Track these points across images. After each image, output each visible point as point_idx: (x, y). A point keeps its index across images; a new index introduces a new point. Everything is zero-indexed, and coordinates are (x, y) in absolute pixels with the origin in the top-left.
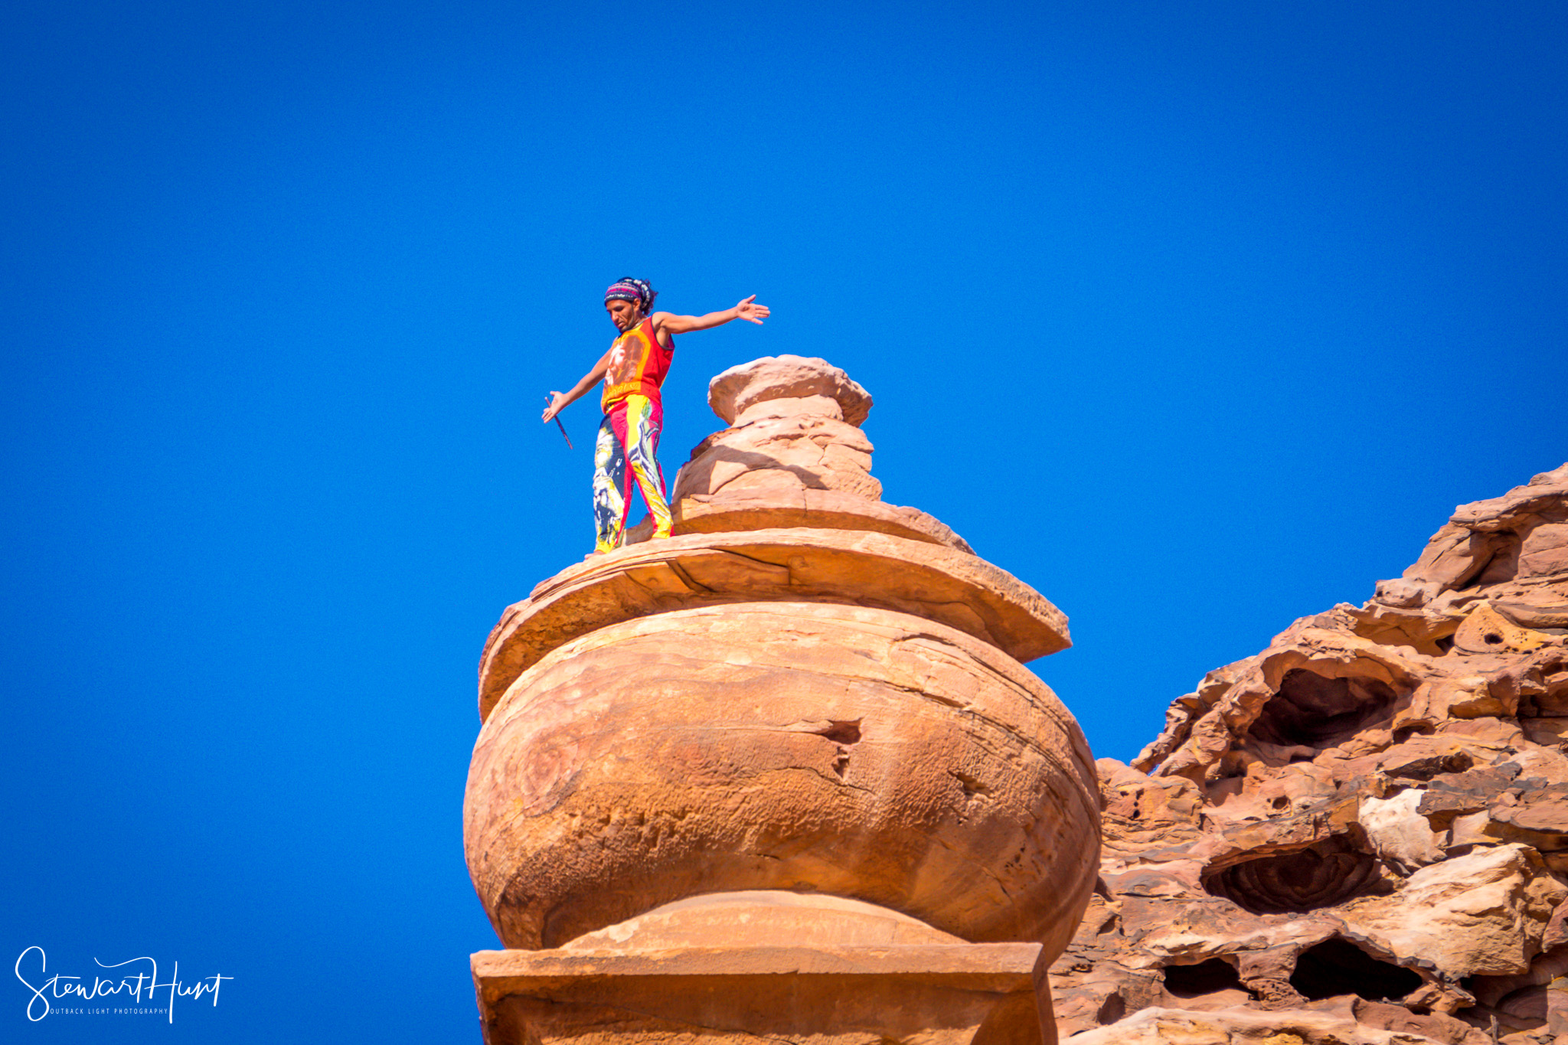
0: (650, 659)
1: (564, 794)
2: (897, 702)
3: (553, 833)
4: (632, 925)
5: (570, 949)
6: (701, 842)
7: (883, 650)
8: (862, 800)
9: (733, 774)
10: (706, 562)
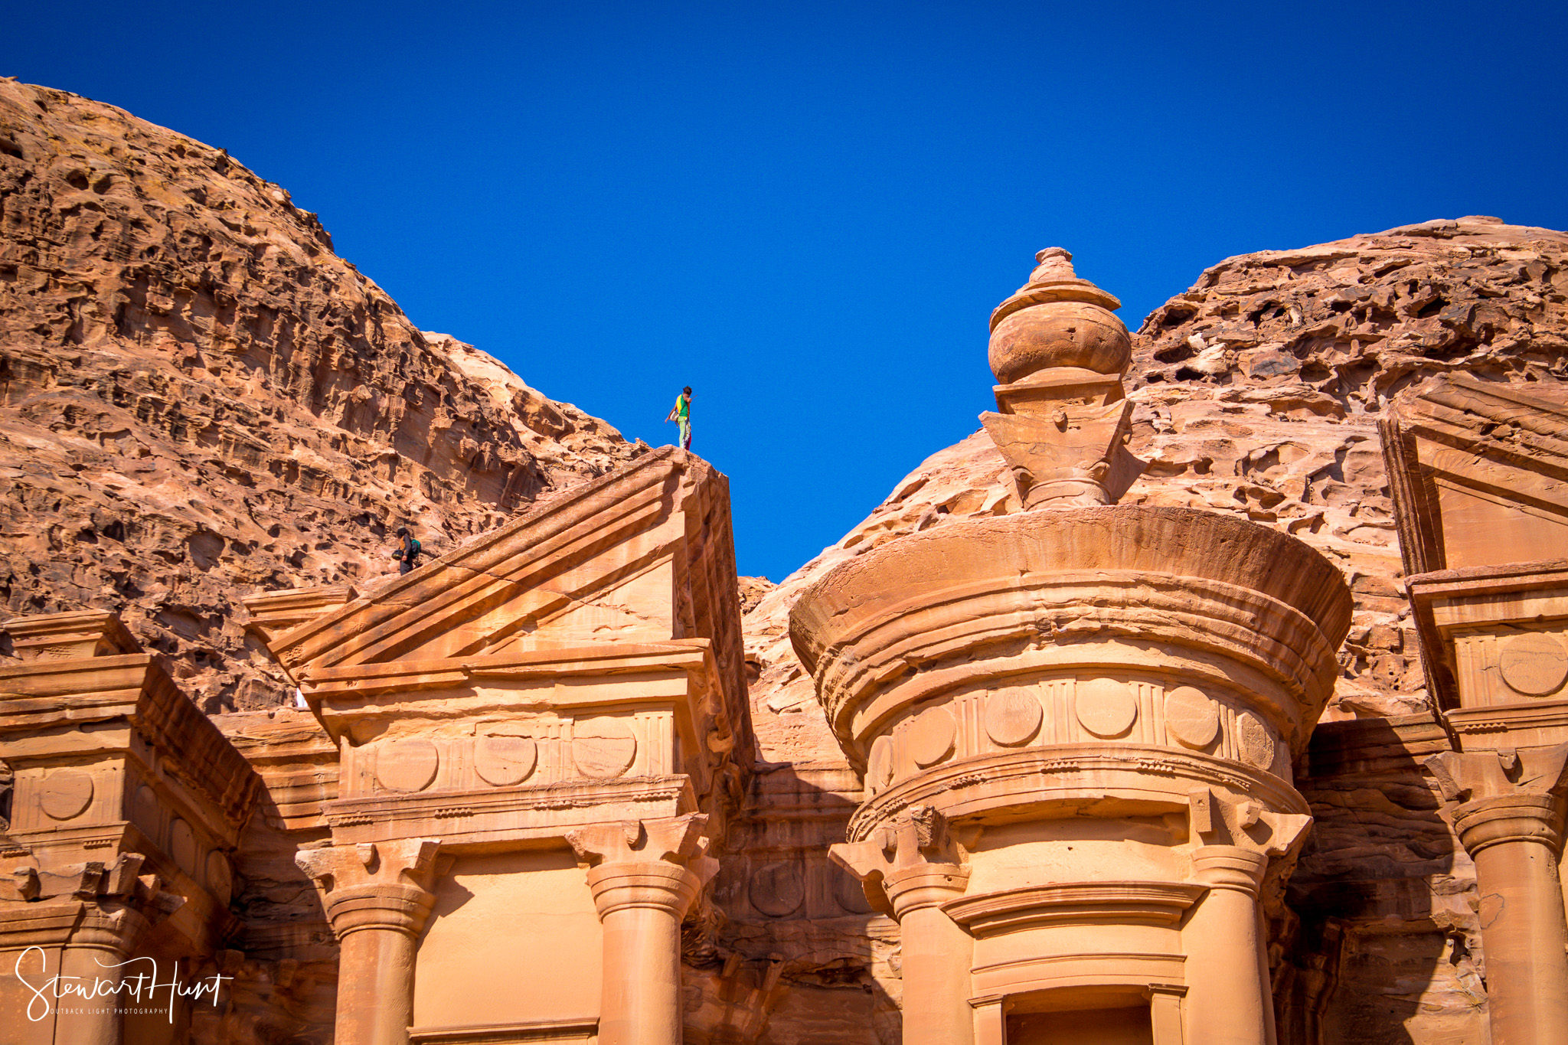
0: (1027, 318)
1: (1010, 349)
2: (1083, 323)
3: (1009, 358)
4: (1028, 377)
5: (1014, 384)
6: (1042, 357)
7: (1079, 311)
8: (1077, 345)
9: (1048, 342)
10: (1038, 295)
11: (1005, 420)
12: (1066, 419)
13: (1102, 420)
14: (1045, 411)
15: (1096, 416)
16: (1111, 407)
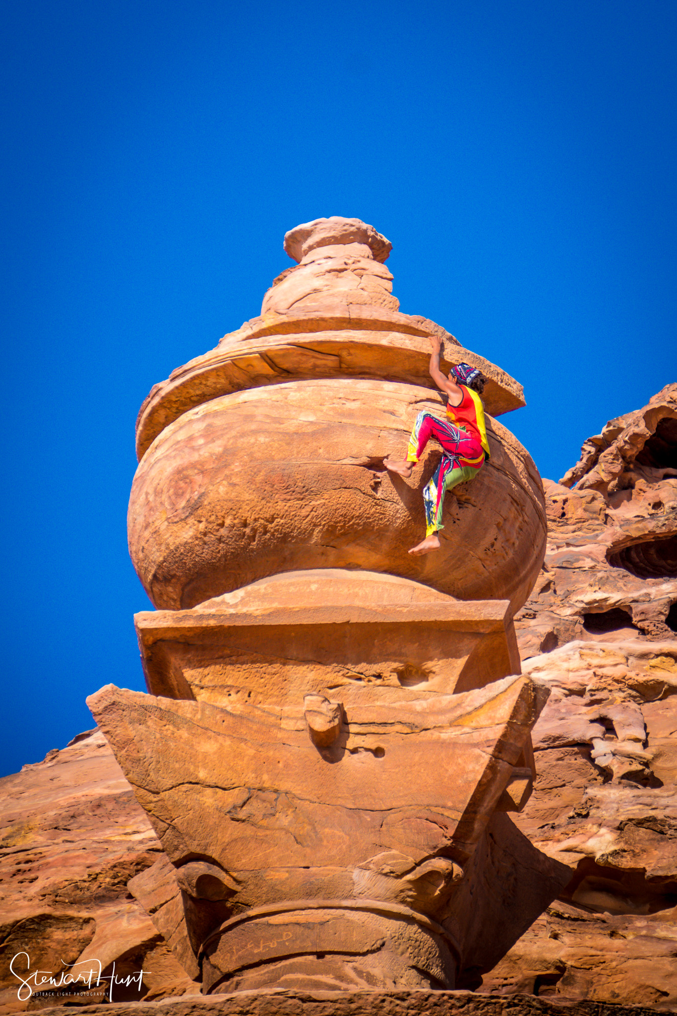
0: (249, 418)
1: (194, 508)
3: (187, 534)
4: (240, 593)
5: (199, 609)
6: (285, 538)
7: (402, 410)
8: (390, 509)
9: (305, 493)
10: (285, 353)
11: (165, 715)
12: (345, 722)
13: (448, 734)
14: (283, 697)
15: (431, 721)
16: (477, 696)
